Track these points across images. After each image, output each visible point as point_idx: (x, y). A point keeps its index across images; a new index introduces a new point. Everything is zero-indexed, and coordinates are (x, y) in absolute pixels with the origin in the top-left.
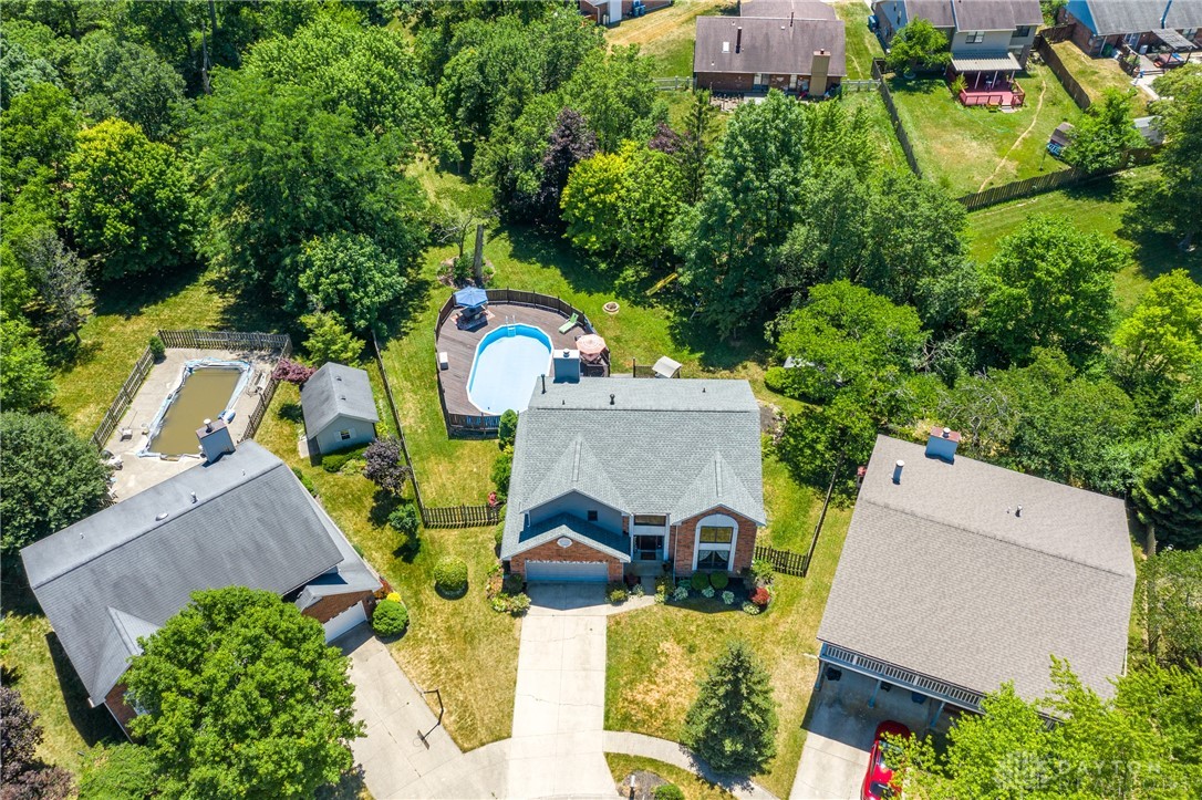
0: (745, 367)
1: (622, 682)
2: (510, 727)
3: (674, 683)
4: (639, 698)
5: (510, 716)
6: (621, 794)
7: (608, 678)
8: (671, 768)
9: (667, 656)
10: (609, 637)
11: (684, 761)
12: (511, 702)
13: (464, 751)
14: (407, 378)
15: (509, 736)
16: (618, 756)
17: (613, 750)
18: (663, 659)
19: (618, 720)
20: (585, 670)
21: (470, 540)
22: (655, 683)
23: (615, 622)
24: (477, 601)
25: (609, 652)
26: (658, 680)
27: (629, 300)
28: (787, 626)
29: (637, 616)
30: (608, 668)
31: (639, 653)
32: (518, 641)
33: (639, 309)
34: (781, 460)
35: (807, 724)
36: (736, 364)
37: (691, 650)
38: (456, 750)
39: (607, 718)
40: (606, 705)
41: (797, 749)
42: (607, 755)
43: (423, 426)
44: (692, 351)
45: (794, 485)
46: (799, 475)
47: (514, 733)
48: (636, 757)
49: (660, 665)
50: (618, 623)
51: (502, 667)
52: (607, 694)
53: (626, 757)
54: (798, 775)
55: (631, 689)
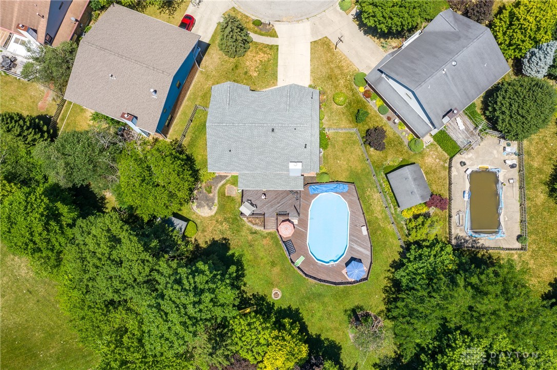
0: (206, 242)
1: (272, 61)
2: (311, 46)
3: (253, 61)
4: (266, 55)
5: (311, 49)
6: (273, 25)
7: (277, 63)
8: (255, 32)
9: (255, 71)
10: (277, 77)
11: (252, 35)
12: (311, 54)
13: (326, 37)
14: (383, 230)
15: (311, 42)
16: (274, 37)
17: (275, 39)
18: (257, 69)
19: (274, 48)
20: (285, 66)
21: (335, 121)
22: (260, 60)
23: (275, 84)
24: (329, 92)
25: (277, 72)
26: (259, 61)
27: (267, 303)
28: (209, 83)
29: (266, 86)
30: (277, 66)
31: (265, 72)
32: (311, 75)
33: (261, 294)
34: (198, 171)
35: (209, 45)
36: (211, 245)
37: (246, 73)
38: (329, 37)
39: (278, 49)
40: (278, 54)
41: (214, 37)
42: (277, 37)
43: (368, 193)
44: (233, 255)
45: (195, 156)
46: (191, 162)
47: (309, 44)
48: (267, 36)
49: (258, 67)
50: (273, 83)
51: (316, 66)
52: (277, 57)
53: (271, 36)
54: (214, 30)
55: (269, 58)
